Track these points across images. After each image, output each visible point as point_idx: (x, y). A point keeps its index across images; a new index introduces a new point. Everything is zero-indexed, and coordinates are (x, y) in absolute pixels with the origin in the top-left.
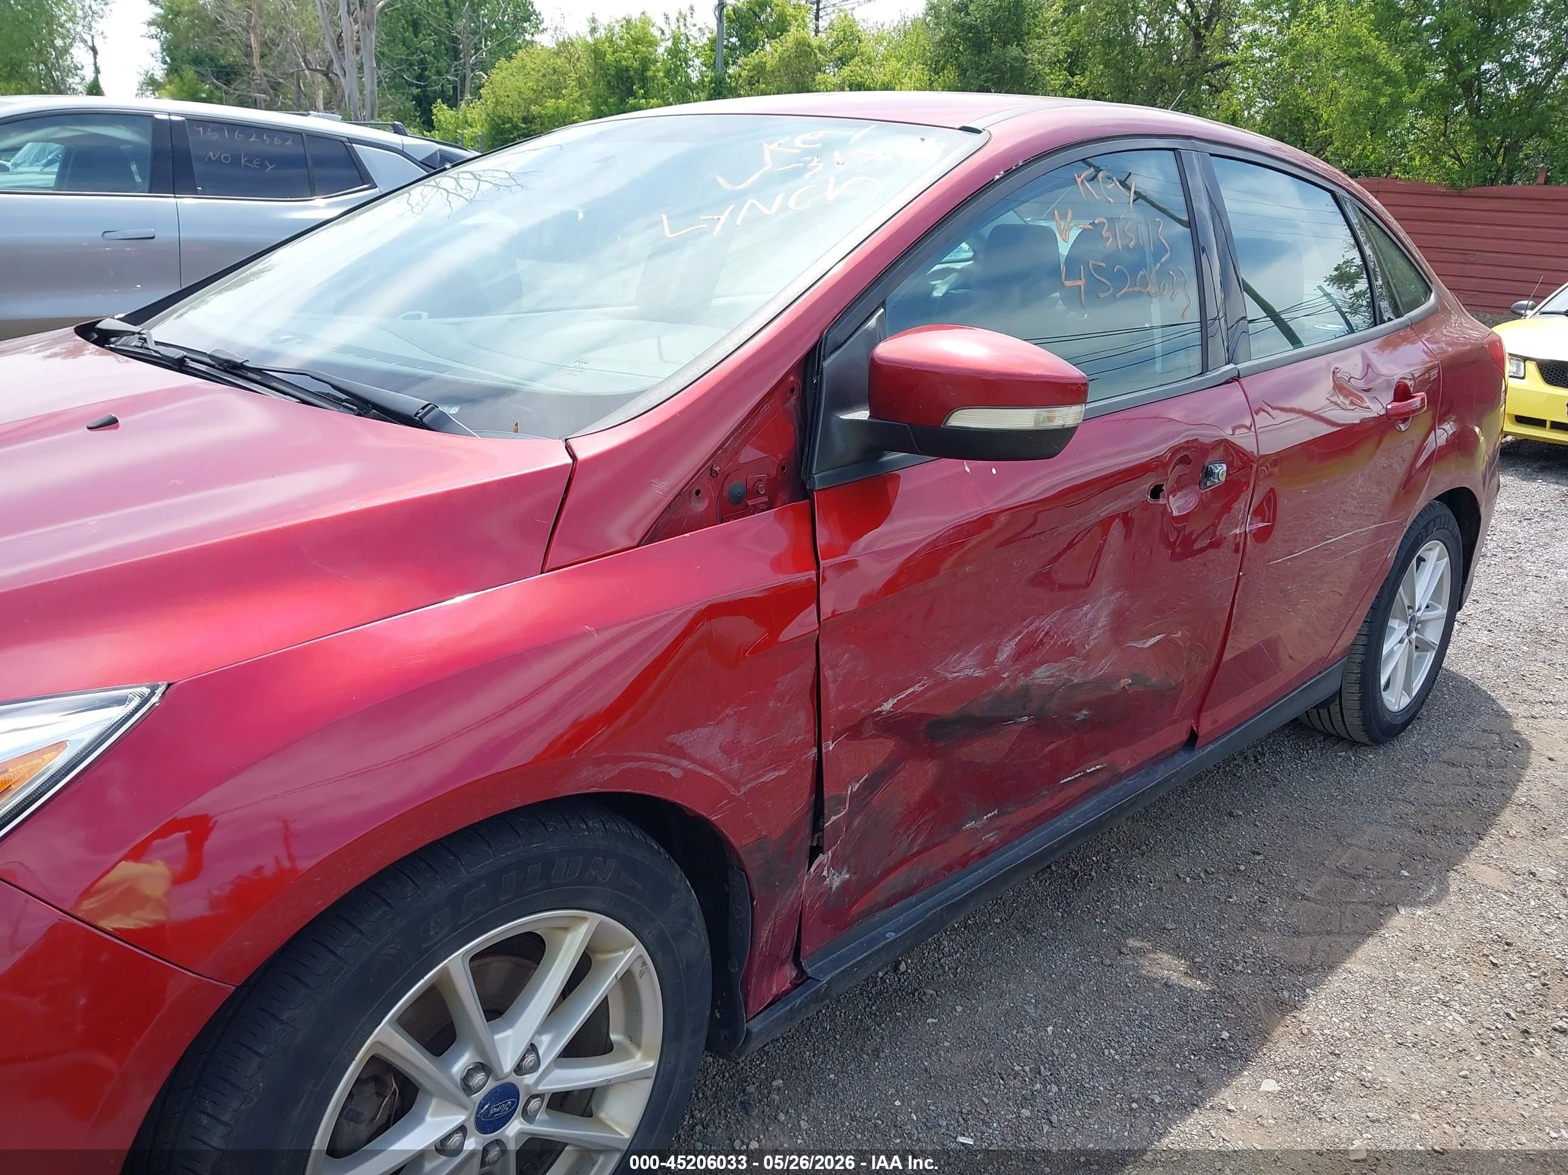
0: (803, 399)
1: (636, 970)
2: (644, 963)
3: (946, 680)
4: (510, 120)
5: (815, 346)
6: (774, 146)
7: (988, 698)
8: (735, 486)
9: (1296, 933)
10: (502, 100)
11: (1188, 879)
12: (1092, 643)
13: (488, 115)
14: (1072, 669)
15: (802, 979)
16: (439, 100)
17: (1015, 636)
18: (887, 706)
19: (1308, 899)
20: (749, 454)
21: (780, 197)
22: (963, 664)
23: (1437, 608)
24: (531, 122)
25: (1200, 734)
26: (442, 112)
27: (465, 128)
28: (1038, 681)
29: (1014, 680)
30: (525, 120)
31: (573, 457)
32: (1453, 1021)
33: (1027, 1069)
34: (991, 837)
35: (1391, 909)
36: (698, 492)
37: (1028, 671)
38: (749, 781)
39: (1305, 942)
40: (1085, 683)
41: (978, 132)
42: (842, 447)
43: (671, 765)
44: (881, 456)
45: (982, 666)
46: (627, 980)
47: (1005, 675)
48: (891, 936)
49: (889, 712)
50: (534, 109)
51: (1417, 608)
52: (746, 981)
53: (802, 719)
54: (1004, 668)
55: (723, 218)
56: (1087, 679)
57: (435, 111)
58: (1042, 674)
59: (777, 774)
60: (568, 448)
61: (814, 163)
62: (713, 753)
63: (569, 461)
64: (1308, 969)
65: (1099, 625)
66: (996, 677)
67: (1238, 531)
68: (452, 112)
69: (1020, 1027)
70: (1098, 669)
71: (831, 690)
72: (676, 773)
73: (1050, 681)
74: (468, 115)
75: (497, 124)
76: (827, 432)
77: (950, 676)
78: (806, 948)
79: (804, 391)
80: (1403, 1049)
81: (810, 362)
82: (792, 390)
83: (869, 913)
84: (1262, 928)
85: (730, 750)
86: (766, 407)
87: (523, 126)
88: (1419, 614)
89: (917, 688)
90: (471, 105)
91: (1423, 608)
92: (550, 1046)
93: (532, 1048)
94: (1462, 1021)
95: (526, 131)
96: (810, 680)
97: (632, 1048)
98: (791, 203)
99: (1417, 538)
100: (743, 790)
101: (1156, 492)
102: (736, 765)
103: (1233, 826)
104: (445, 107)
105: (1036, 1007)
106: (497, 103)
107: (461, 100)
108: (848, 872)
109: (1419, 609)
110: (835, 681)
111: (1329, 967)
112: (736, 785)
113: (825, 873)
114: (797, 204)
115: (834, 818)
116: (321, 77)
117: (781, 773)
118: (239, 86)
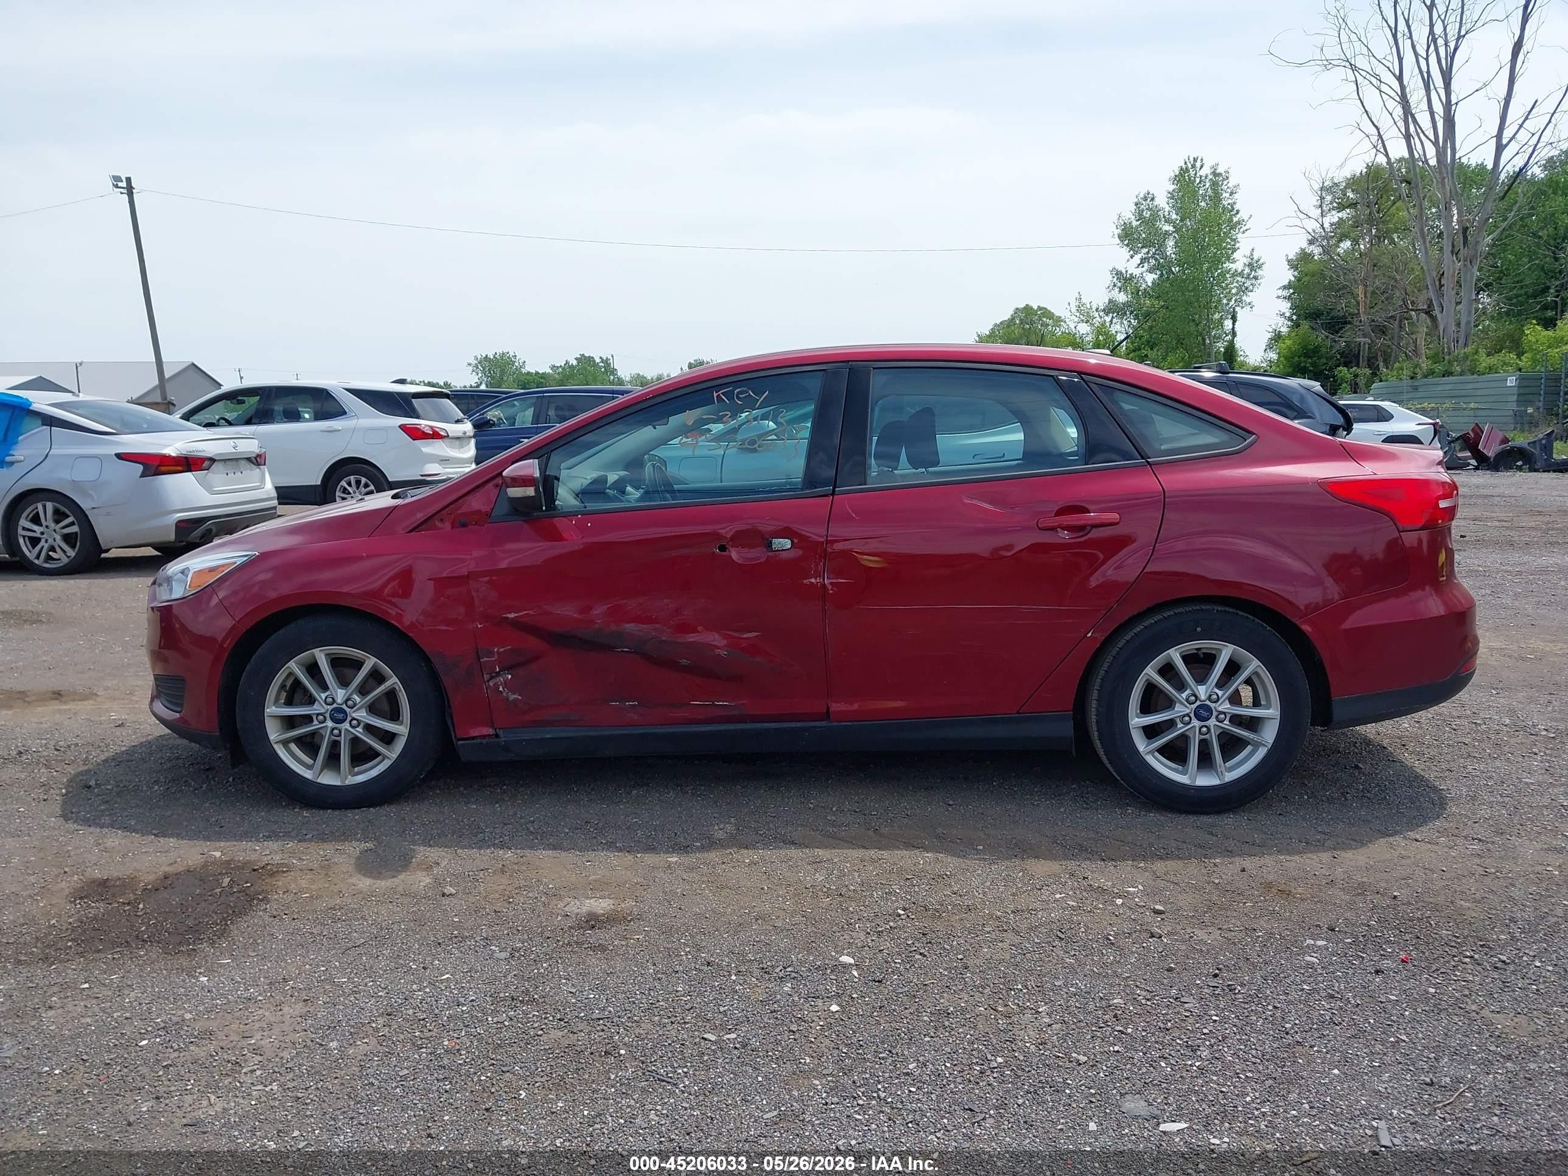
3: (553, 614)
8: (461, 519)
15: (495, 736)
17: (606, 604)
18: (512, 616)
22: (564, 609)
34: (633, 716)
36: (441, 520)
38: (429, 626)
42: (508, 509)
45: (581, 613)
49: (515, 619)
51: (1204, 698)
52: (452, 719)
53: (461, 609)
59: (446, 628)
67: (813, 580)
68: (1547, 333)
76: (501, 501)
77: (556, 612)
78: (497, 723)
83: (543, 723)
88: (1216, 705)
89: (530, 612)
96: (466, 594)
100: (426, 628)
101: (722, 548)
110: (478, 597)
112: (422, 625)
113: (501, 689)
115: (486, 659)
116: (1423, 316)
117: (450, 629)
118: (1348, 333)
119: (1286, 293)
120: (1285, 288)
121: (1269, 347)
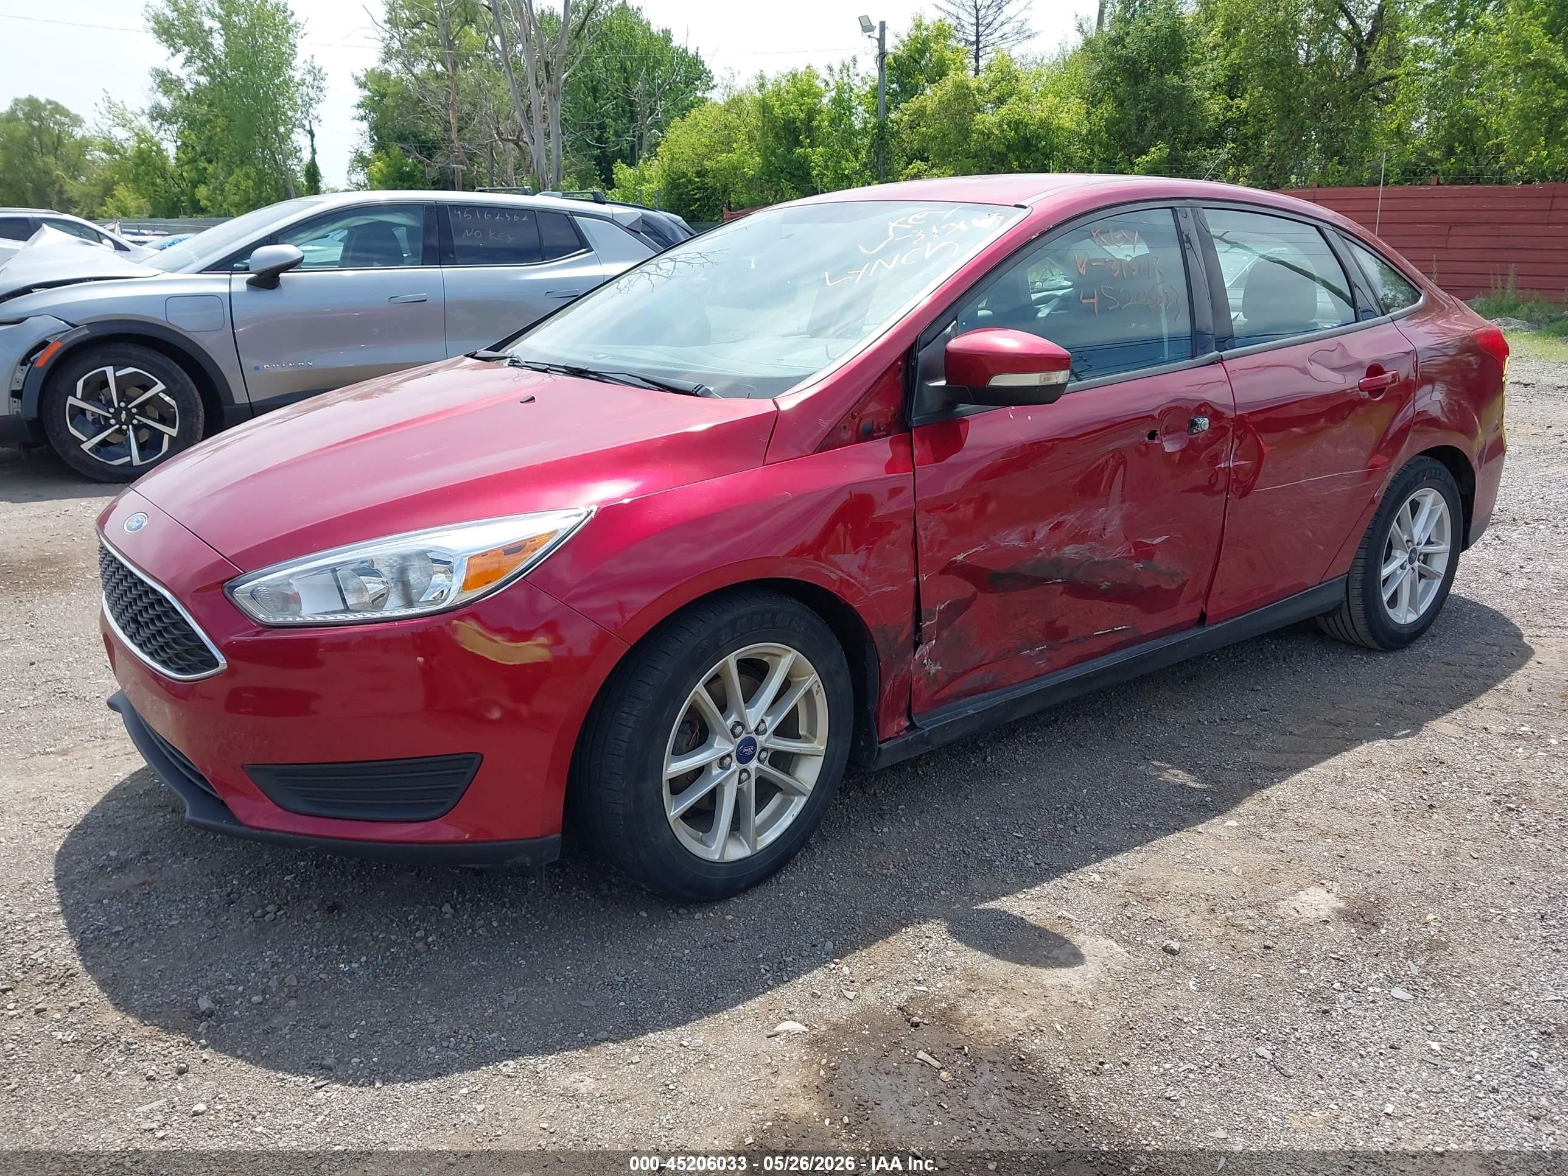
0: (906, 375)
1: (815, 689)
2: (819, 686)
3: (1000, 546)
4: (684, 175)
5: (913, 344)
6: (895, 224)
7: (1030, 562)
8: (866, 423)
9: (1278, 751)
10: (677, 156)
11: (1206, 722)
12: (1108, 535)
13: (665, 171)
14: (1092, 550)
15: (912, 727)
16: (619, 160)
17: (1048, 525)
18: (960, 557)
19: (1294, 735)
20: (873, 407)
21: (897, 257)
22: (1011, 538)
23: (1441, 545)
24: (703, 176)
25: (1209, 614)
26: (622, 172)
27: (643, 185)
28: (1067, 556)
29: (1049, 552)
30: (699, 174)
31: (778, 407)
32: (1379, 799)
33: (1065, 807)
34: (1042, 663)
35: (1358, 742)
36: (845, 427)
37: (1059, 547)
38: (875, 589)
39: (1284, 757)
40: (1103, 562)
41: (1025, 207)
42: (930, 404)
43: (831, 572)
44: (955, 408)
45: (1026, 540)
46: (809, 695)
47: (1042, 548)
48: (971, 712)
49: (961, 561)
50: (708, 164)
51: (1416, 542)
52: (877, 717)
53: (906, 558)
54: (1040, 544)
55: (862, 272)
56: (1106, 559)
57: (615, 171)
58: (1069, 551)
59: (891, 588)
60: (775, 403)
61: (919, 234)
62: (854, 570)
63: (776, 409)
64: (1279, 769)
65: (1113, 523)
66: (1036, 550)
67: (1222, 465)
68: (631, 171)
69: (1065, 789)
70: (1115, 553)
71: (924, 543)
72: (834, 576)
73: (1077, 557)
74: (646, 173)
75: (672, 179)
76: (920, 392)
77: (1002, 544)
78: (915, 709)
79: (907, 369)
80: (1334, 810)
81: (910, 354)
82: (900, 371)
83: (958, 697)
84: (1253, 748)
85: (863, 569)
86: (885, 380)
87: (697, 180)
88: (1420, 547)
90: (649, 163)
91: (1423, 543)
92: (771, 723)
93: (763, 721)
94: (1385, 799)
95: (699, 185)
96: (911, 535)
97: (812, 738)
98: (903, 261)
99: (1406, 484)
100: (872, 593)
101: (1152, 435)
102: (867, 578)
103: (1252, 695)
104: (624, 166)
105: (1078, 781)
106: (672, 159)
107: (639, 158)
108: (940, 665)
109: (1418, 544)
110: (926, 538)
111: (1297, 770)
112: (867, 589)
113: (925, 661)
114: (906, 261)
115: (928, 623)
116: (512, 145)
117: (895, 588)
118: (439, 159)
119: (362, 112)
120: (359, 106)
121: (352, 170)
